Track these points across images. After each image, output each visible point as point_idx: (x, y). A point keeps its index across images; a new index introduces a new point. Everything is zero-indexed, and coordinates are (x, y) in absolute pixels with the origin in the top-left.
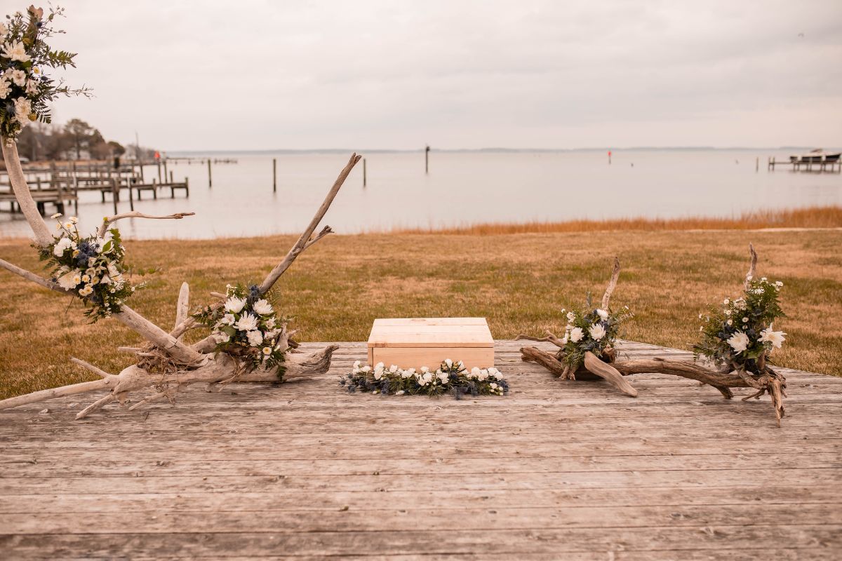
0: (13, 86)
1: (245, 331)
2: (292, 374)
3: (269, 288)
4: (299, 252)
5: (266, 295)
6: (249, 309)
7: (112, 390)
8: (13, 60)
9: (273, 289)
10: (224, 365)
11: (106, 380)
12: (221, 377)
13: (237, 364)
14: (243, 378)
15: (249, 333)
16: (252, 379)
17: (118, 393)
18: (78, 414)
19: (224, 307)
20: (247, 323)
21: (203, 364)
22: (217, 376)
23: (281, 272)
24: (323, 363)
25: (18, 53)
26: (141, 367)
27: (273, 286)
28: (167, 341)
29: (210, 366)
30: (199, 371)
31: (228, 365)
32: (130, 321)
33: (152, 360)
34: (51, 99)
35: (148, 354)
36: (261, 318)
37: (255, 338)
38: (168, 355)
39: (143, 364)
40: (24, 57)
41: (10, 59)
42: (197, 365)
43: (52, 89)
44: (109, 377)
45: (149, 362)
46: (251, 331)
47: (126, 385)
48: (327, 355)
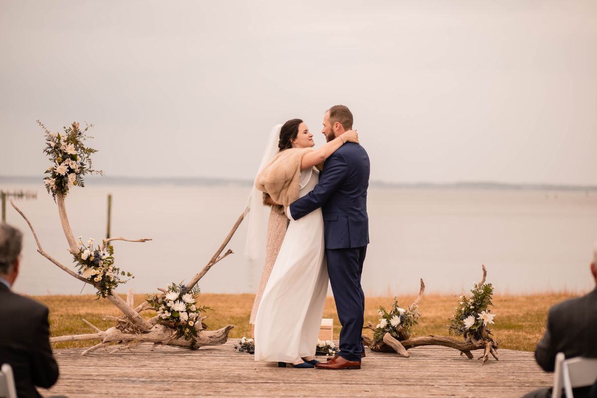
0: (69, 168)
1: (178, 312)
2: (203, 342)
3: (193, 287)
4: (212, 265)
5: (190, 292)
6: (180, 298)
7: (102, 340)
8: (69, 154)
9: (195, 288)
10: (164, 332)
11: (99, 334)
12: (162, 339)
13: (172, 333)
14: (175, 342)
15: (180, 313)
16: (180, 344)
17: (106, 342)
18: (82, 353)
19: (165, 297)
20: (180, 307)
21: (152, 330)
22: (160, 338)
23: (200, 277)
24: (223, 337)
25: (71, 149)
26: (118, 328)
27: (195, 286)
28: (134, 314)
29: (157, 331)
30: (149, 334)
31: (166, 332)
32: (115, 299)
33: (124, 325)
34: (84, 174)
35: (123, 320)
36: (188, 305)
37: (184, 317)
38: (134, 322)
39: (119, 327)
40: (74, 152)
41: (67, 153)
42: (149, 330)
43: (85, 169)
44: (101, 332)
45: (122, 325)
46: (182, 312)
47: (110, 338)
48: (226, 331)
